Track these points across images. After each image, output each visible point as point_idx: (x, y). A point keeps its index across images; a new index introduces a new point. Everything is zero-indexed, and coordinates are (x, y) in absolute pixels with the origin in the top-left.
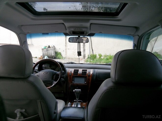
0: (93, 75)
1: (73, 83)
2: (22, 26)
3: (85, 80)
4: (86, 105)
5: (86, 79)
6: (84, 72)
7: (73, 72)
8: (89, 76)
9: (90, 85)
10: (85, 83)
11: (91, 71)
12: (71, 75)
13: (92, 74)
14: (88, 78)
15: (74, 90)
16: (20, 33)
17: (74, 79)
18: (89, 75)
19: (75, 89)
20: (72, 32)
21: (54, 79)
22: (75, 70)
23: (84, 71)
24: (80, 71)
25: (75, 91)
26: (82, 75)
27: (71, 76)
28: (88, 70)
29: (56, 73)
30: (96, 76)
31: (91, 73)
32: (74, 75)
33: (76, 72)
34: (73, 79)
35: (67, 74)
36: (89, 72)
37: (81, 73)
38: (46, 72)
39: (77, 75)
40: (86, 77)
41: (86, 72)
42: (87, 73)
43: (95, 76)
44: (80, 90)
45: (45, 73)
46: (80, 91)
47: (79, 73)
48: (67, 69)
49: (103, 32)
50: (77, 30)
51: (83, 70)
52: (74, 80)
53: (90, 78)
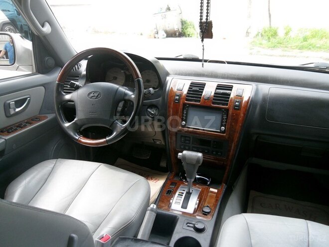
0: (252, 103)
1: (184, 126)
3: (223, 119)
4: (217, 197)
5: (227, 116)
6: (222, 95)
7: (185, 91)
8: (237, 108)
11: (245, 92)
12: (179, 100)
13: (248, 102)
14: (232, 116)
15: (180, 154)
17: (187, 114)
18: (236, 106)
19: (185, 152)
22: (192, 85)
23: (222, 91)
24: (210, 90)
25: (184, 157)
26: (214, 103)
27: (179, 102)
28: (236, 86)
29: (126, 94)
31: (245, 99)
32: (187, 100)
33: (196, 89)
34: (183, 113)
36: (240, 97)
37: (213, 94)
39: (199, 101)
40: (227, 110)
41: (230, 95)
42: (232, 96)
44: (200, 155)
45: (92, 95)
46: (198, 160)
47: (203, 94)
48: (169, 79)
51: (219, 87)
52: (186, 117)
53: (238, 115)
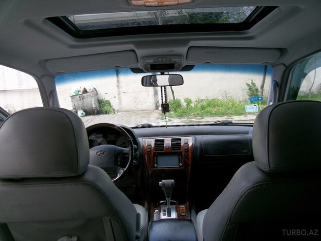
0: (194, 147)
1: (156, 167)
2: (47, 60)
3: (179, 159)
4: (187, 210)
5: (182, 156)
6: (176, 144)
7: (153, 145)
8: (187, 150)
9: (190, 170)
10: (180, 166)
11: (190, 141)
12: (150, 151)
13: (192, 146)
14: (185, 156)
15: (160, 183)
16: (43, 76)
17: (157, 159)
18: (186, 149)
19: (163, 181)
20: (149, 66)
21: (119, 163)
22: (156, 141)
23: (175, 142)
24: (168, 142)
25: (164, 184)
26: (172, 150)
27: (151, 153)
28: (183, 139)
29: (122, 150)
30: (201, 149)
31: (190, 145)
32: (155, 150)
33: (159, 144)
34: (154, 159)
35: (142, 149)
36: (187, 144)
37: (170, 145)
38: (101, 151)
39: (163, 150)
40: (181, 153)
41: (180, 144)
42: (182, 145)
43: (198, 150)
44: (173, 180)
45: (99, 153)
46: (172, 184)
47: (165, 146)
48: (140, 140)
49: (212, 62)
50: (160, 61)
51: (173, 140)
52: (157, 161)
53: (188, 155)
